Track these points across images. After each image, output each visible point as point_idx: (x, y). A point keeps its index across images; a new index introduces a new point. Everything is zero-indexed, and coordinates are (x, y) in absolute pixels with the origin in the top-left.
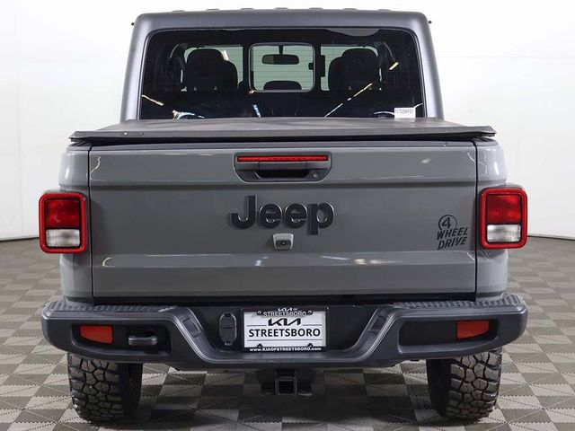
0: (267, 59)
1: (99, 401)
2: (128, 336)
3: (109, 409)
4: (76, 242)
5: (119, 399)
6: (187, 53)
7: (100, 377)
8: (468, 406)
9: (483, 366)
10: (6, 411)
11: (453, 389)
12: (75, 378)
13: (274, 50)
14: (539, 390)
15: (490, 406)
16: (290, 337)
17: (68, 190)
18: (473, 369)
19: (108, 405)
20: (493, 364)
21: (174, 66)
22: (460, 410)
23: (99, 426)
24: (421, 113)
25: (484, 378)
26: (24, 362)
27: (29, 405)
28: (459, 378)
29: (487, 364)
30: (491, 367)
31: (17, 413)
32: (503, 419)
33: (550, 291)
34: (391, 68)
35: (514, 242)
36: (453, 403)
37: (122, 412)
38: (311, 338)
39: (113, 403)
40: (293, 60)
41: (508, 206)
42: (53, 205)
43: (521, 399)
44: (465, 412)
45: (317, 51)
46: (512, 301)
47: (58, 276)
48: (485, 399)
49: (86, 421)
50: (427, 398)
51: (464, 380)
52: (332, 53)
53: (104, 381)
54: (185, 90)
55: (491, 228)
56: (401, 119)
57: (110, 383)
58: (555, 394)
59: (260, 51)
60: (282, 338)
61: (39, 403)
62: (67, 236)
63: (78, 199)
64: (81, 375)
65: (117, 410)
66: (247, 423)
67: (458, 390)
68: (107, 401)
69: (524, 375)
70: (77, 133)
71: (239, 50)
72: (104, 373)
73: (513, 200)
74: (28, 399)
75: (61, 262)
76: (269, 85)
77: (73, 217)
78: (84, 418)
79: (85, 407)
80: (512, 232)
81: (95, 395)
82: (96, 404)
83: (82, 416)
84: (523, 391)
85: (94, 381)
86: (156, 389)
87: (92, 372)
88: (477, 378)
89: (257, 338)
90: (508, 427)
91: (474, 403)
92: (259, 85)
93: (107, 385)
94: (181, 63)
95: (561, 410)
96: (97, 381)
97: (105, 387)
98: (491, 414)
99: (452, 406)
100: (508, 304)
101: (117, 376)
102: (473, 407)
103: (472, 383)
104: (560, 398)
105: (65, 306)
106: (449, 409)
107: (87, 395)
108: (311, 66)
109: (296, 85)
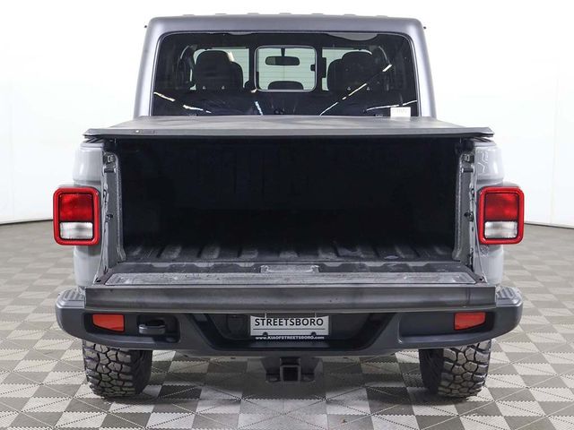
0: (269, 61)
1: (112, 379)
2: (138, 325)
3: (121, 387)
4: (89, 234)
5: (130, 377)
6: (196, 54)
7: (113, 358)
8: (459, 387)
9: (473, 350)
10: (25, 386)
11: (446, 371)
12: (89, 358)
13: (276, 52)
14: (523, 369)
15: (480, 386)
16: (295, 326)
17: (82, 185)
18: (464, 352)
19: (120, 383)
20: (483, 348)
21: (183, 66)
22: (451, 390)
23: (112, 401)
24: (415, 112)
25: (475, 361)
26: (43, 338)
27: (47, 380)
28: (451, 361)
29: (477, 349)
30: (481, 351)
31: (35, 388)
32: (490, 398)
33: (526, 273)
34: (385, 70)
35: (510, 239)
36: (444, 383)
37: (133, 389)
38: (315, 327)
39: (124, 381)
40: (295, 61)
41: (506, 204)
42: (67, 199)
43: (507, 377)
44: (455, 392)
45: (319, 53)
46: (508, 293)
47: (71, 265)
48: (475, 379)
49: (99, 397)
50: (419, 376)
51: (455, 363)
52: (332, 55)
53: (117, 361)
54: (194, 88)
55: (488, 224)
56: (398, 118)
57: (122, 363)
58: (537, 373)
59: (265, 53)
60: (287, 327)
61: (56, 378)
62: (80, 229)
63: (91, 193)
64: (94, 355)
65: (129, 387)
66: (251, 400)
67: (450, 372)
68: (119, 379)
69: (507, 354)
70: (90, 130)
71: (246, 52)
72: (117, 354)
73: (510, 198)
74: (46, 374)
75: (75, 253)
76: (273, 85)
77: (87, 211)
78: (98, 394)
79: (98, 384)
80: (509, 228)
81: (108, 374)
82: (109, 382)
83: (96, 392)
84: (507, 370)
85: (107, 361)
86: (166, 364)
87: (106, 353)
88: (468, 361)
89: (263, 327)
90: (495, 405)
91: (464, 384)
92: (264, 85)
93: (119, 365)
94: (191, 63)
95: (543, 389)
96: (110, 361)
97: (118, 366)
98: (479, 394)
99: (443, 386)
100: (504, 297)
101: (128, 356)
102: (463, 387)
103: (463, 366)
104: (543, 377)
105: (78, 295)
106: (440, 389)
107: (100, 374)
108: (313, 68)
109: (299, 85)
